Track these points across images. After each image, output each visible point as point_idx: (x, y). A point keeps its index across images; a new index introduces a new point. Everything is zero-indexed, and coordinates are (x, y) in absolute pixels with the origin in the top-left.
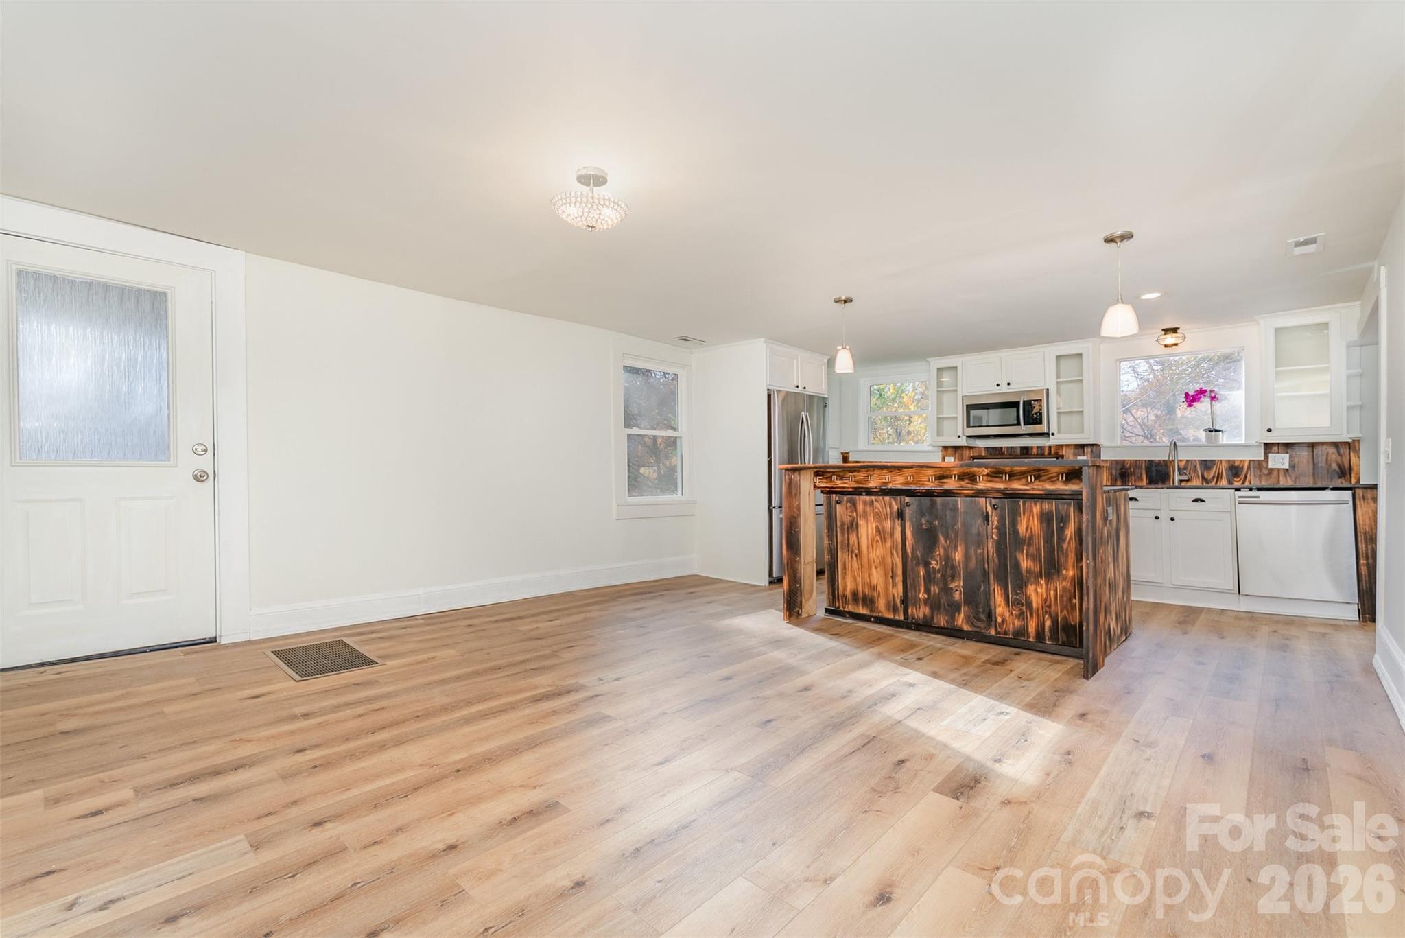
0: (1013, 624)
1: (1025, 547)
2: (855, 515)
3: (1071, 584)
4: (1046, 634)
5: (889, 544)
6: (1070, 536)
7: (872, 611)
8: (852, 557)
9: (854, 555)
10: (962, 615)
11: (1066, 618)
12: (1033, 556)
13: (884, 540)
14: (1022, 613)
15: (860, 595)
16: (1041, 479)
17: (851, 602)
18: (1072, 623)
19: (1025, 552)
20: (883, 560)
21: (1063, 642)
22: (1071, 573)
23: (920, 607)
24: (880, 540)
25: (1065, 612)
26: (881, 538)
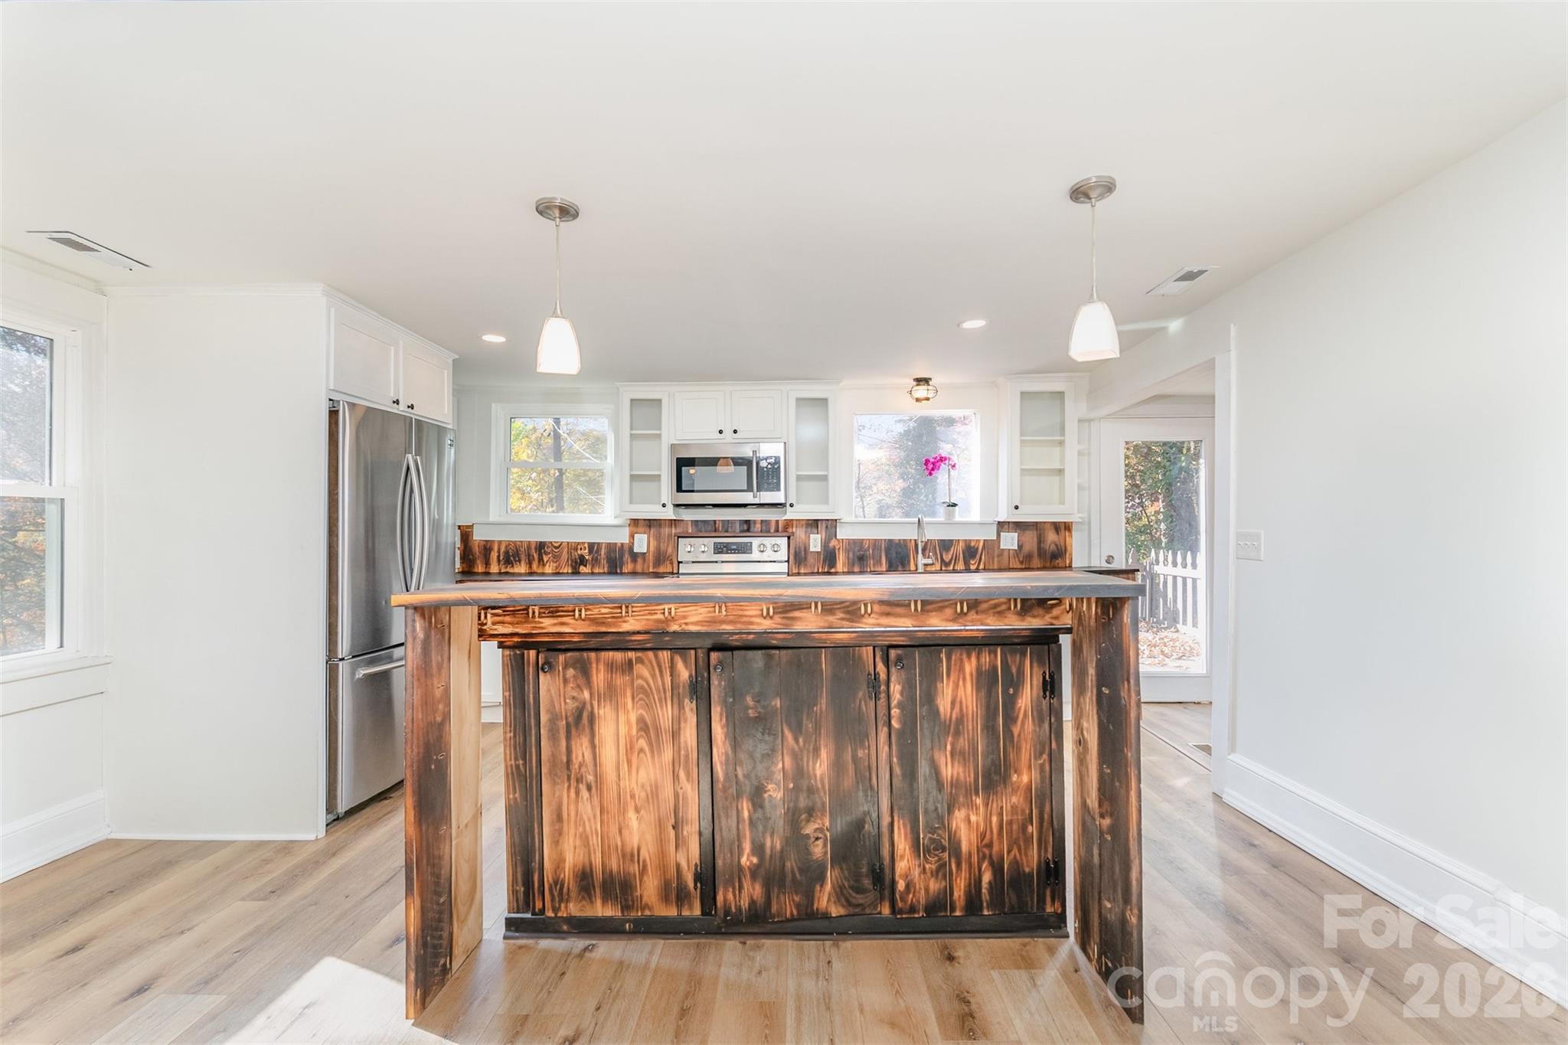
0: (927, 890)
1: (950, 739)
2: (586, 694)
3: (1025, 798)
4: (983, 897)
5: (668, 754)
6: (1025, 711)
7: (626, 908)
8: (577, 793)
9: (583, 788)
10: (828, 887)
11: (1017, 862)
12: (962, 753)
13: (655, 746)
14: (942, 866)
15: (598, 875)
16: (980, 609)
17: (573, 894)
18: (1027, 870)
19: (949, 747)
20: (654, 793)
21: (1012, 907)
22: (1025, 779)
23: (741, 887)
24: (647, 749)
25: (1015, 851)
26: (650, 744)
